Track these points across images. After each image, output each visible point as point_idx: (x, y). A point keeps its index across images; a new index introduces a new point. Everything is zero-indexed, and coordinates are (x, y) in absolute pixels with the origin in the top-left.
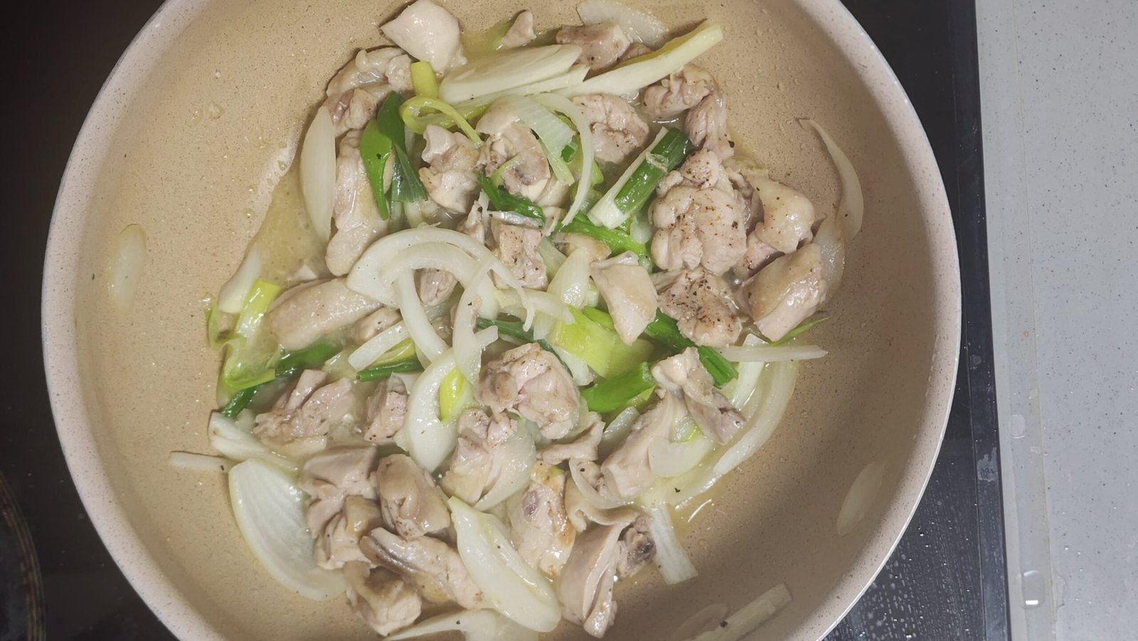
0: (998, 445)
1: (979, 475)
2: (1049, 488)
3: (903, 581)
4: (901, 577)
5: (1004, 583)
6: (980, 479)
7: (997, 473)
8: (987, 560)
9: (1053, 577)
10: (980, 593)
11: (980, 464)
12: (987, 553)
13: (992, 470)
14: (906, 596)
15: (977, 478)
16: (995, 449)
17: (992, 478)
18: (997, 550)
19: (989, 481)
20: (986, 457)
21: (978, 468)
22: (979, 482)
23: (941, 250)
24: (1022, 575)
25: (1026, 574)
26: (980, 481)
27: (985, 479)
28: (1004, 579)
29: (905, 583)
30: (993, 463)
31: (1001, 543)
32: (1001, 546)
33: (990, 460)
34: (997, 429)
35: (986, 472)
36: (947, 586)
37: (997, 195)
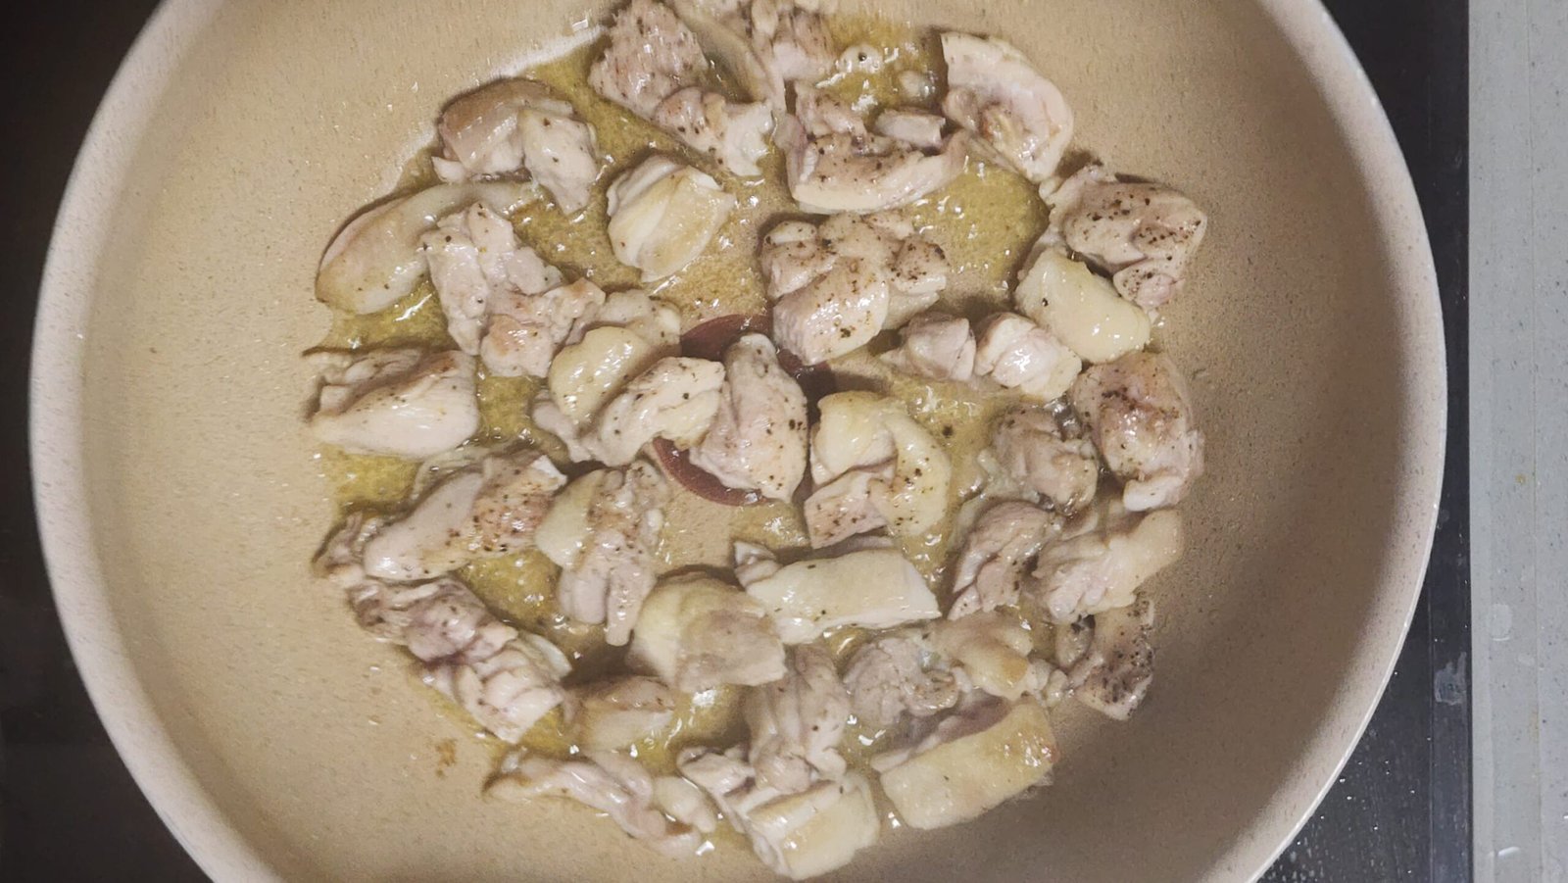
0: (1469, 649)
1: (1437, 694)
2: (1544, 721)
3: (1309, 851)
4: (1306, 843)
5: (1466, 865)
6: (1438, 699)
7: (1465, 692)
8: (1442, 827)
9: (1544, 861)
10: (1429, 877)
11: (1439, 677)
12: (1442, 816)
13: (1457, 687)
14: (1312, 873)
15: (1434, 698)
16: (1463, 655)
17: (1459, 700)
18: (1459, 812)
19: (1453, 704)
20: (1449, 667)
21: (1436, 682)
22: (1436, 705)
23: (1418, 335)
24: (1496, 854)
25: (1502, 853)
26: (1439, 703)
27: (1446, 701)
28: (1467, 858)
29: (1313, 853)
30: (1461, 674)
31: (1465, 801)
32: (1465, 806)
33: (1455, 671)
34: (1469, 625)
35: (1448, 689)
36: (1377, 863)
37: (1487, 263)
